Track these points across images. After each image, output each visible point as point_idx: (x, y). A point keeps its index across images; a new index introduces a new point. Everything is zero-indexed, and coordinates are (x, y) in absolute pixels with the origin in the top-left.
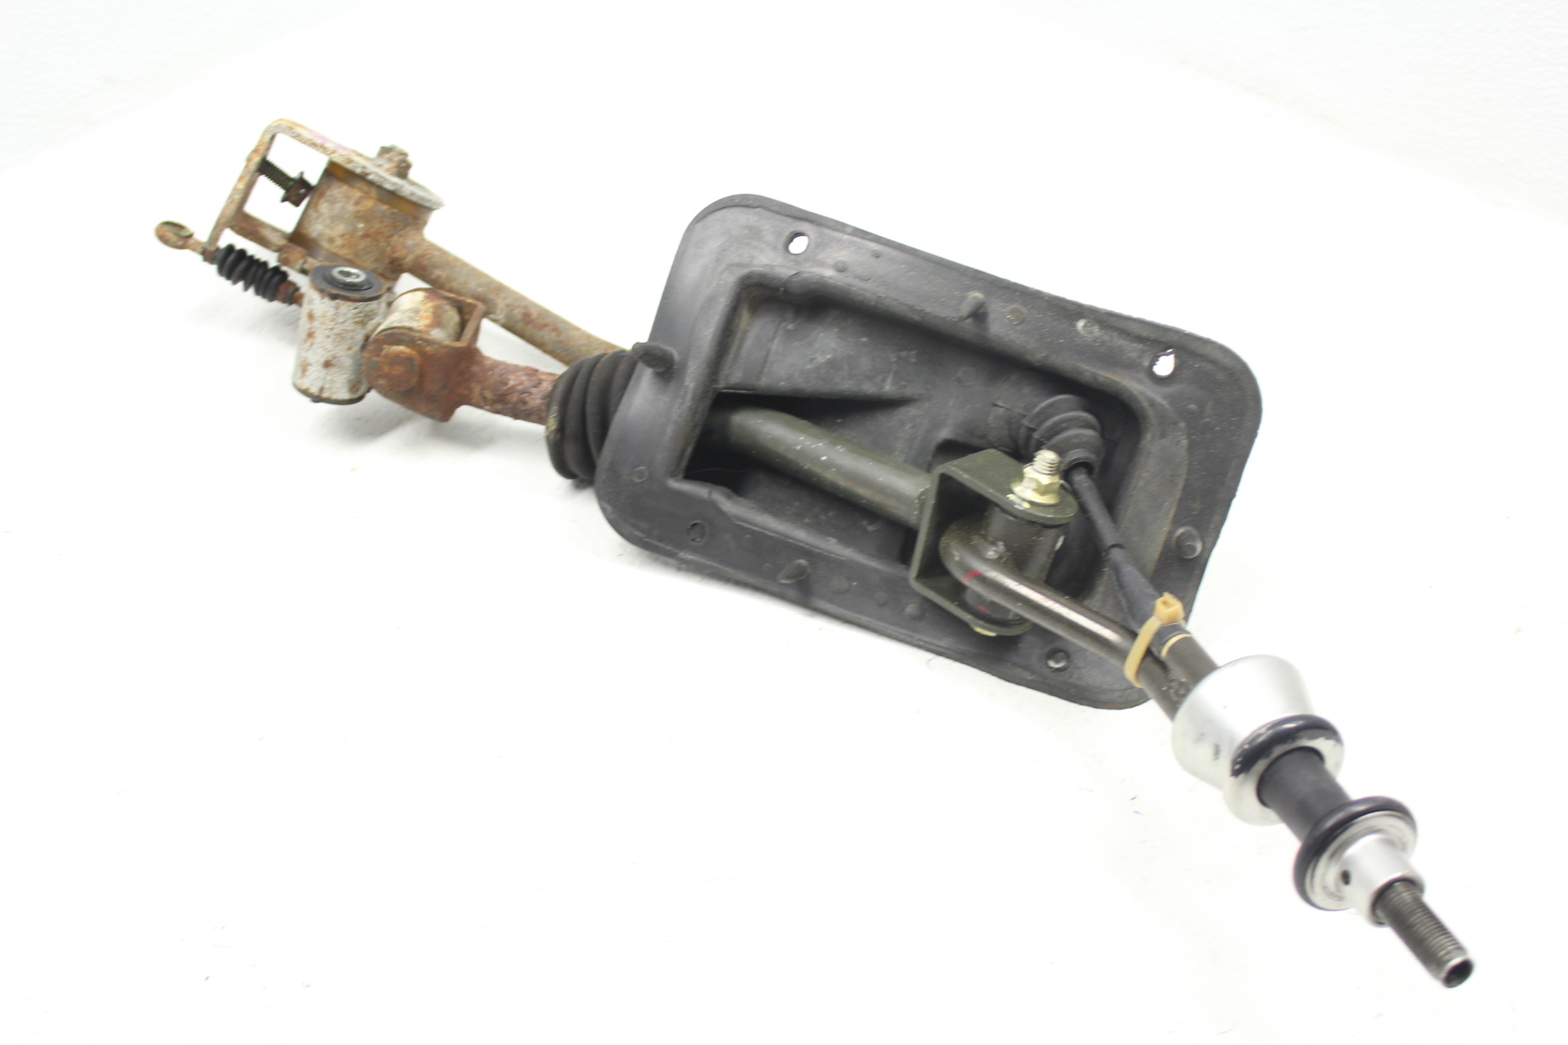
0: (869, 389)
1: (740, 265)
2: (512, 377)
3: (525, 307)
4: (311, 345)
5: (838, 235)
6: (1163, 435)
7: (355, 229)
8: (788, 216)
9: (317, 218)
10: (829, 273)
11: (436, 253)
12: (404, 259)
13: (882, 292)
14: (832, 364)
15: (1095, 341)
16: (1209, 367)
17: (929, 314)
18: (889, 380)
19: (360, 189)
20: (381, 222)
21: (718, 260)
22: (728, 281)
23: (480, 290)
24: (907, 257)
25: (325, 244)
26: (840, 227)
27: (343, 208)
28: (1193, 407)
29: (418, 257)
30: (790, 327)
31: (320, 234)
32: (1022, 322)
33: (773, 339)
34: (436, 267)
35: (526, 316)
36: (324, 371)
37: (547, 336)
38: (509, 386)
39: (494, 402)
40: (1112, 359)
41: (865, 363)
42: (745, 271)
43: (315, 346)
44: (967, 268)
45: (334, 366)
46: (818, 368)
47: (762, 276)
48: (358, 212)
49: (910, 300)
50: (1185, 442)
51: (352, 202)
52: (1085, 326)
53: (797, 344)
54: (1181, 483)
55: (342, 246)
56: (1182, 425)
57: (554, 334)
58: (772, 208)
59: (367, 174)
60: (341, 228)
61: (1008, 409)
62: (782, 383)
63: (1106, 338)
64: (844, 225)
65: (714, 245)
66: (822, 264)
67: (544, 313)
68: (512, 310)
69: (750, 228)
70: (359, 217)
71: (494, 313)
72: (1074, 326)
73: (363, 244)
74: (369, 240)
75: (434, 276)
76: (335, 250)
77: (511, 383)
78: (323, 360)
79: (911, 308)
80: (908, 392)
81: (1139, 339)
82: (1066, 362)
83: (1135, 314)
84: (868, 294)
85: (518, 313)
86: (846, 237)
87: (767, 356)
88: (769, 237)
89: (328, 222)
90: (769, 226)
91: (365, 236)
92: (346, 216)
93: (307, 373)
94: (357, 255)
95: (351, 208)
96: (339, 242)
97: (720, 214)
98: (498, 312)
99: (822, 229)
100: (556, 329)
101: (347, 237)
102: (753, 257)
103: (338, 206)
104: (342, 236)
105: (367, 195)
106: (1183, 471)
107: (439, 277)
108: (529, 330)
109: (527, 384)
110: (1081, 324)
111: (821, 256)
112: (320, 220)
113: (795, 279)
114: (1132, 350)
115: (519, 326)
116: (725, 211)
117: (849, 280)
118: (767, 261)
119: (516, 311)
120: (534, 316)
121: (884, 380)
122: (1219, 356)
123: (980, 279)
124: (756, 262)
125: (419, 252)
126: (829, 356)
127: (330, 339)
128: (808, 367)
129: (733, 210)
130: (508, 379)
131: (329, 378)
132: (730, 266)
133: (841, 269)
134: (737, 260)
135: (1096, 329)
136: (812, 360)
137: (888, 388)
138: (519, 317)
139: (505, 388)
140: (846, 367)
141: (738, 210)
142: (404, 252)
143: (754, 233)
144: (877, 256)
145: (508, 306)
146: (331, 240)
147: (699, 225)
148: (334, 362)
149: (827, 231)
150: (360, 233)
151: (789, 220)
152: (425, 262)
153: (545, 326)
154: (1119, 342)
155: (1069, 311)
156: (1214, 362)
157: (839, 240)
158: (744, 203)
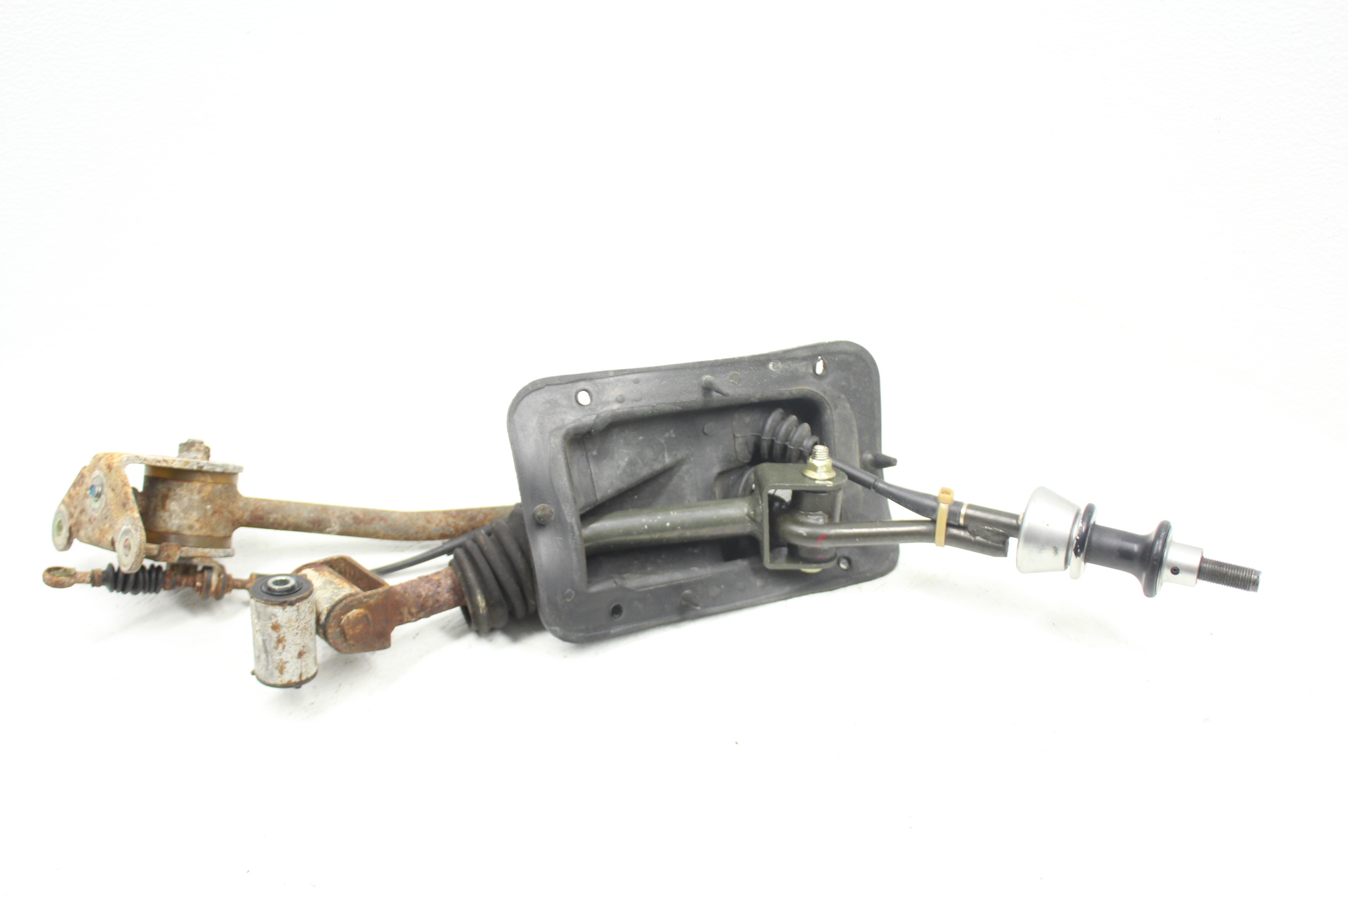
0: (658, 467)
1: (558, 428)
2: (420, 589)
3: (351, 513)
4: (284, 647)
5: (606, 380)
6: (836, 407)
7: (206, 510)
8: (567, 383)
9: (171, 516)
10: (615, 406)
11: (264, 503)
12: (243, 517)
13: (653, 402)
14: (631, 463)
15: (782, 372)
16: (844, 356)
17: (686, 402)
18: (666, 455)
19: (199, 481)
20: (221, 498)
21: (541, 433)
22: (557, 442)
23: (312, 515)
24: (655, 374)
25: (187, 532)
26: (604, 375)
27: (190, 500)
28: (843, 383)
29: (252, 512)
30: (595, 453)
31: (180, 526)
32: (740, 381)
33: (589, 466)
34: (269, 513)
35: (357, 520)
36: (299, 660)
37: (378, 526)
38: (424, 596)
39: (418, 612)
40: (794, 378)
41: (649, 453)
42: (563, 431)
43: (286, 647)
44: (694, 364)
45: (305, 653)
46: (624, 471)
47: (576, 428)
48: (203, 498)
49: (672, 399)
50: (848, 405)
51: (196, 492)
52: (774, 365)
53: (605, 462)
54: (855, 430)
55: (201, 528)
56: (843, 396)
57: (382, 523)
58: (555, 383)
59: (202, 467)
60: (195, 515)
61: (744, 436)
62: (609, 491)
63: (787, 367)
64: (606, 372)
65: (533, 423)
66: (608, 403)
67: (366, 512)
68: (344, 519)
69: (548, 402)
70: (205, 501)
71: (330, 527)
72: (768, 368)
73: (214, 520)
74: (217, 515)
75: (271, 520)
76: (197, 533)
77: (423, 593)
78: (296, 654)
79: (675, 404)
80: (679, 456)
81: (804, 359)
82: (773, 392)
83: (795, 345)
84: (646, 408)
85: (348, 519)
86: (611, 379)
87: (592, 478)
88: (564, 402)
89: (182, 515)
90: (557, 394)
91: (214, 513)
92: (196, 504)
93: (285, 670)
94: (213, 530)
95: (196, 497)
96: (197, 526)
97: (524, 402)
98: (333, 524)
99: (593, 381)
100: (382, 519)
101: (202, 519)
102: (563, 420)
103: (186, 500)
104: (198, 521)
105: (205, 483)
106: (854, 423)
107: (275, 519)
108: (362, 527)
109: (432, 589)
110: (771, 366)
111: (604, 399)
112: (174, 516)
113: (598, 420)
114: (802, 367)
115: (353, 529)
116: (526, 399)
117: (630, 405)
118: (572, 419)
119: (347, 519)
120: (361, 516)
121: (663, 457)
122: (847, 348)
123: (704, 367)
124: (566, 422)
125: (251, 508)
126: (626, 459)
127: (298, 636)
128: (618, 472)
129: (530, 396)
130: (420, 592)
131: (304, 663)
132: (552, 433)
133: (621, 400)
134: (554, 427)
135: (780, 365)
136: (618, 467)
137: (668, 460)
138: (351, 522)
139: (422, 599)
140: (640, 461)
141: (534, 394)
142: (241, 513)
143: (554, 404)
144: (637, 382)
145: (339, 517)
146: (191, 527)
147: (516, 416)
148: (305, 650)
149: (597, 381)
150: (210, 513)
151: (570, 385)
152: (260, 513)
153: (373, 520)
154: (794, 365)
155: (760, 362)
156: (846, 353)
157: (609, 383)
158: (535, 387)
